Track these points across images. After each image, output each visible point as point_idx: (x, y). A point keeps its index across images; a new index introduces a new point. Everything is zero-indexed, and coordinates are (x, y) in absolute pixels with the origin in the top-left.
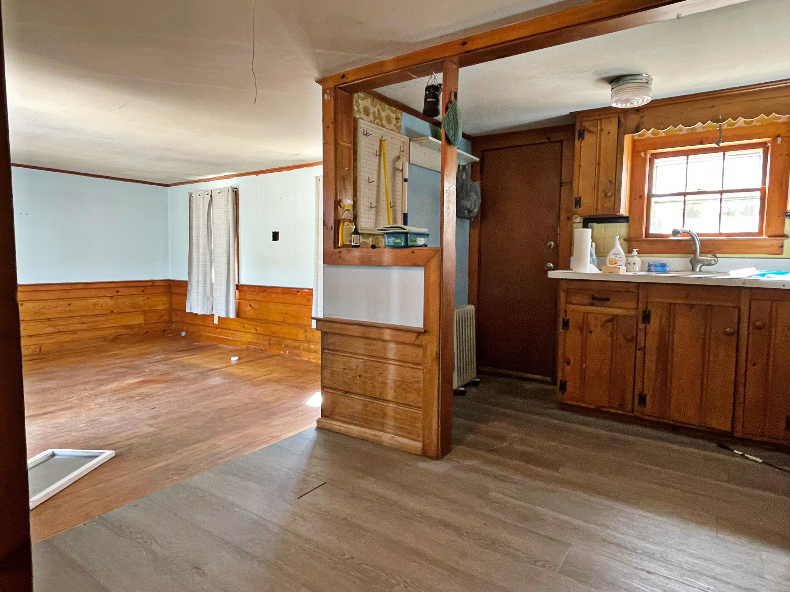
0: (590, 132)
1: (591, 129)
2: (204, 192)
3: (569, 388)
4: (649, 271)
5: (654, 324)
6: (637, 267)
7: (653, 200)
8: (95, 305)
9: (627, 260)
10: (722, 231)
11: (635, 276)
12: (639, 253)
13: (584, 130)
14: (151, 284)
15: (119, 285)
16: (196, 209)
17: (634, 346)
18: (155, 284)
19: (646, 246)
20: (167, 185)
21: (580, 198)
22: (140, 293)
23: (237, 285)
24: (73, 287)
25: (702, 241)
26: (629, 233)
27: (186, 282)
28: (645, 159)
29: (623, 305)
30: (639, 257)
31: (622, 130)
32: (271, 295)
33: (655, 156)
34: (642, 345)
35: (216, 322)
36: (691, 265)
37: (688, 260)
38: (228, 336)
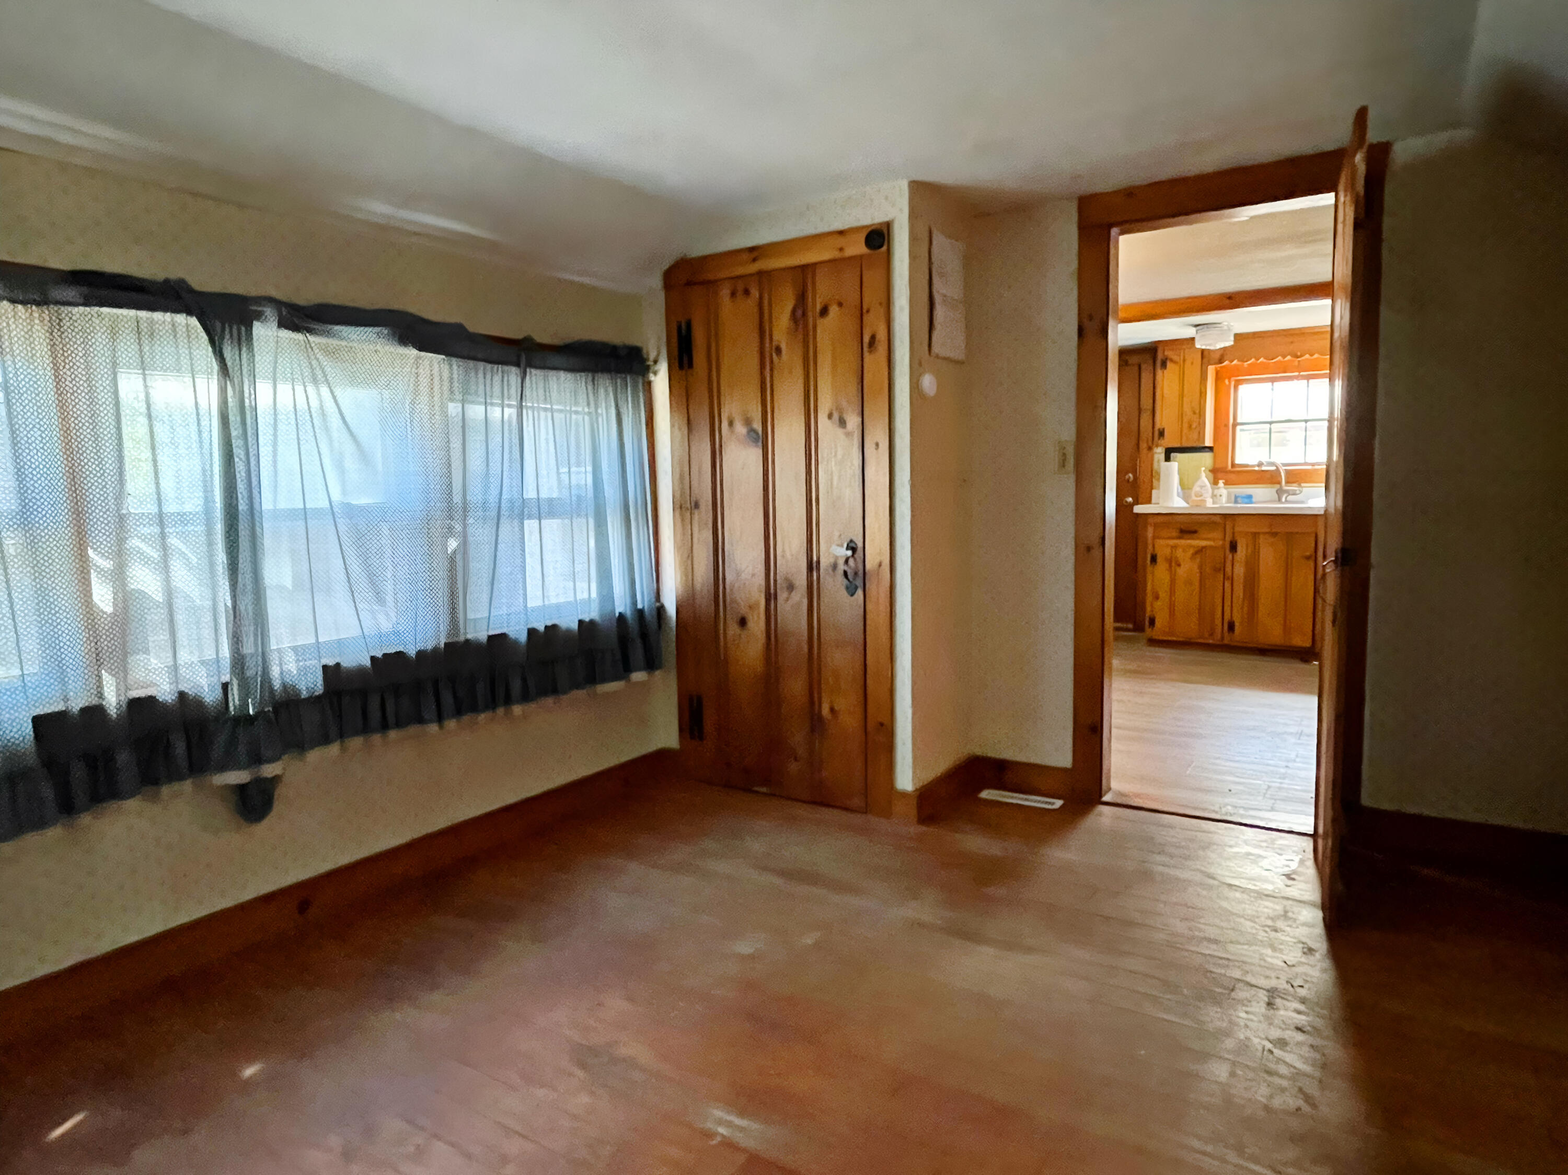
0: (1172, 360)
1: (1175, 358)
3: (1158, 623)
4: (1236, 502)
5: (1242, 551)
6: (1224, 499)
7: (1238, 428)
9: (1213, 493)
10: (1309, 460)
11: (1221, 508)
12: (1225, 484)
13: (1166, 359)
17: (1222, 576)
19: (1233, 476)
21: (1164, 429)
25: (1287, 472)
26: (1215, 462)
28: (1229, 386)
29: (1210, 536)
30: (1225, 488)
31: (1205, 360)
33: (1238, 383)
34: (1230, 574)
36: (1277, 495)
37: (1274, 490)
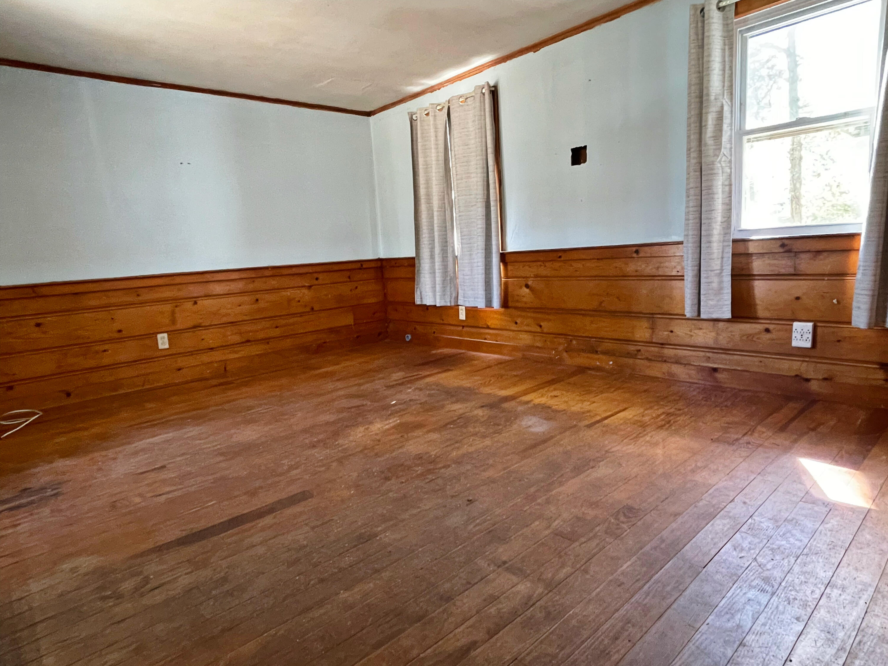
2: (436, 106)
8: (290, 300)
14: (359, 265)
15: (319, 269)
16: (423, 138)
18: (364, 266)
20: (369, 114)
22: (345, 280)
23: (501, 253)
24: (260, 273)
27: (413, 258)
32: (571, 266)
35: (462, 316)
38: (485, 339)
